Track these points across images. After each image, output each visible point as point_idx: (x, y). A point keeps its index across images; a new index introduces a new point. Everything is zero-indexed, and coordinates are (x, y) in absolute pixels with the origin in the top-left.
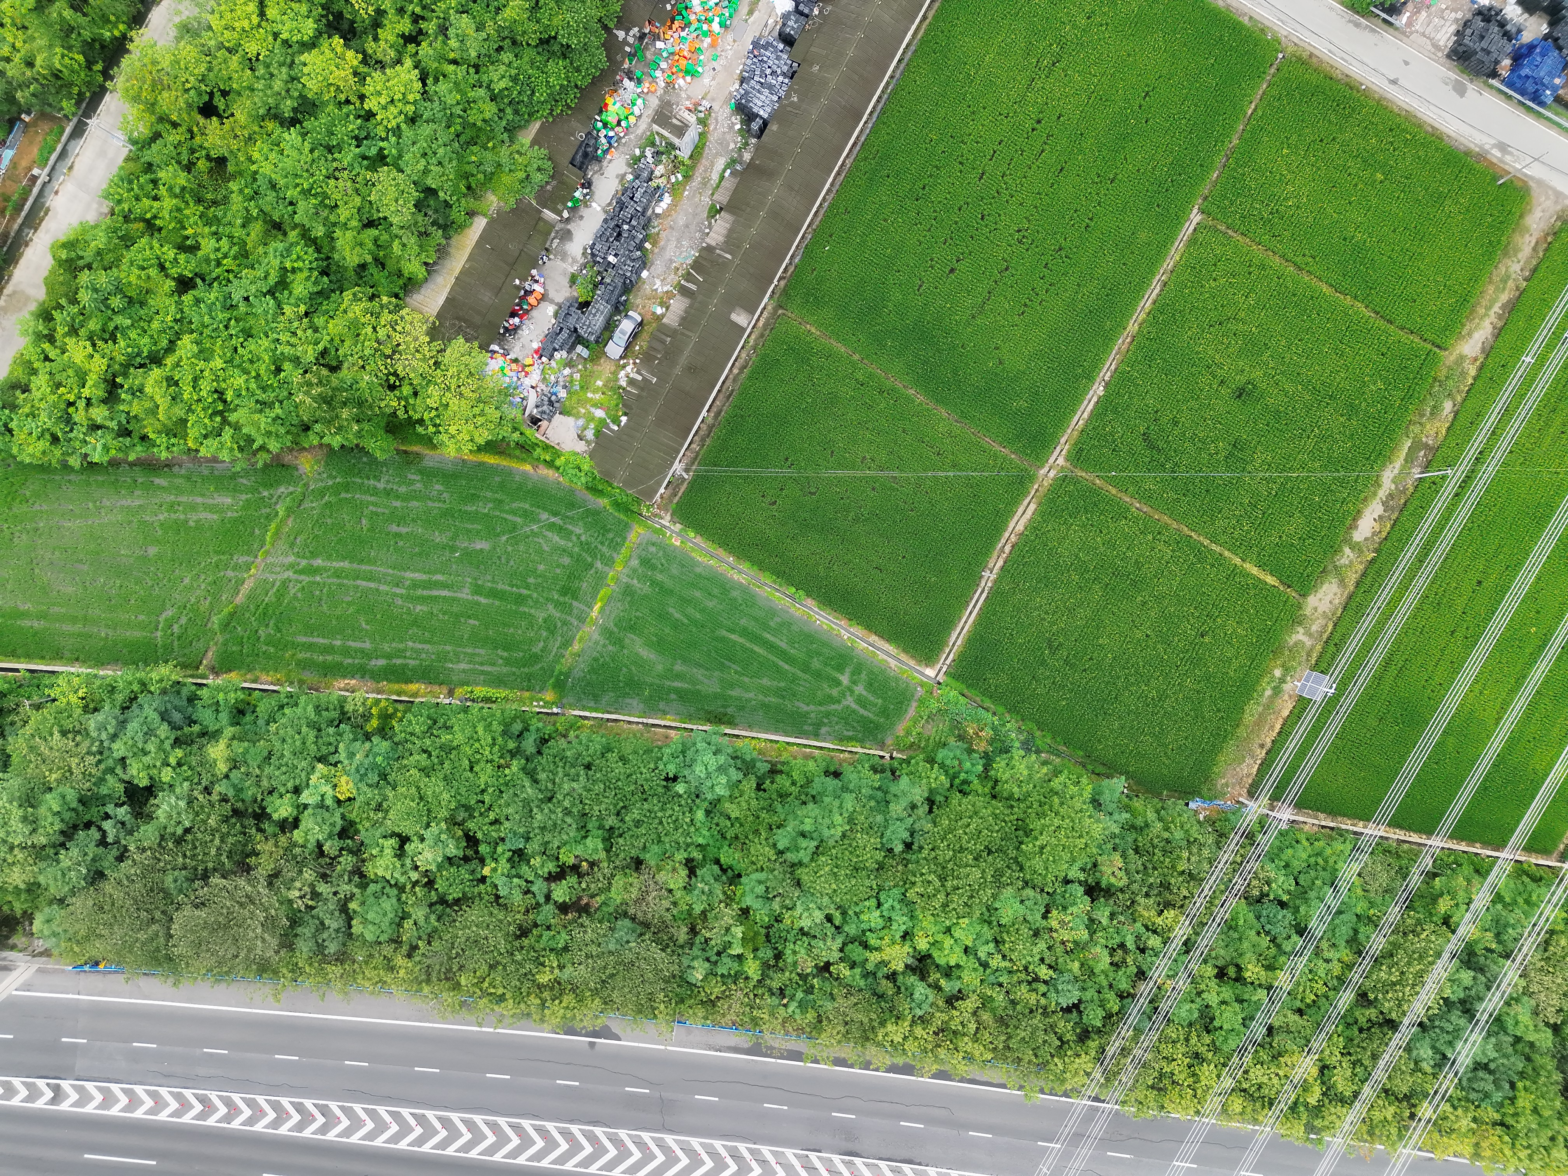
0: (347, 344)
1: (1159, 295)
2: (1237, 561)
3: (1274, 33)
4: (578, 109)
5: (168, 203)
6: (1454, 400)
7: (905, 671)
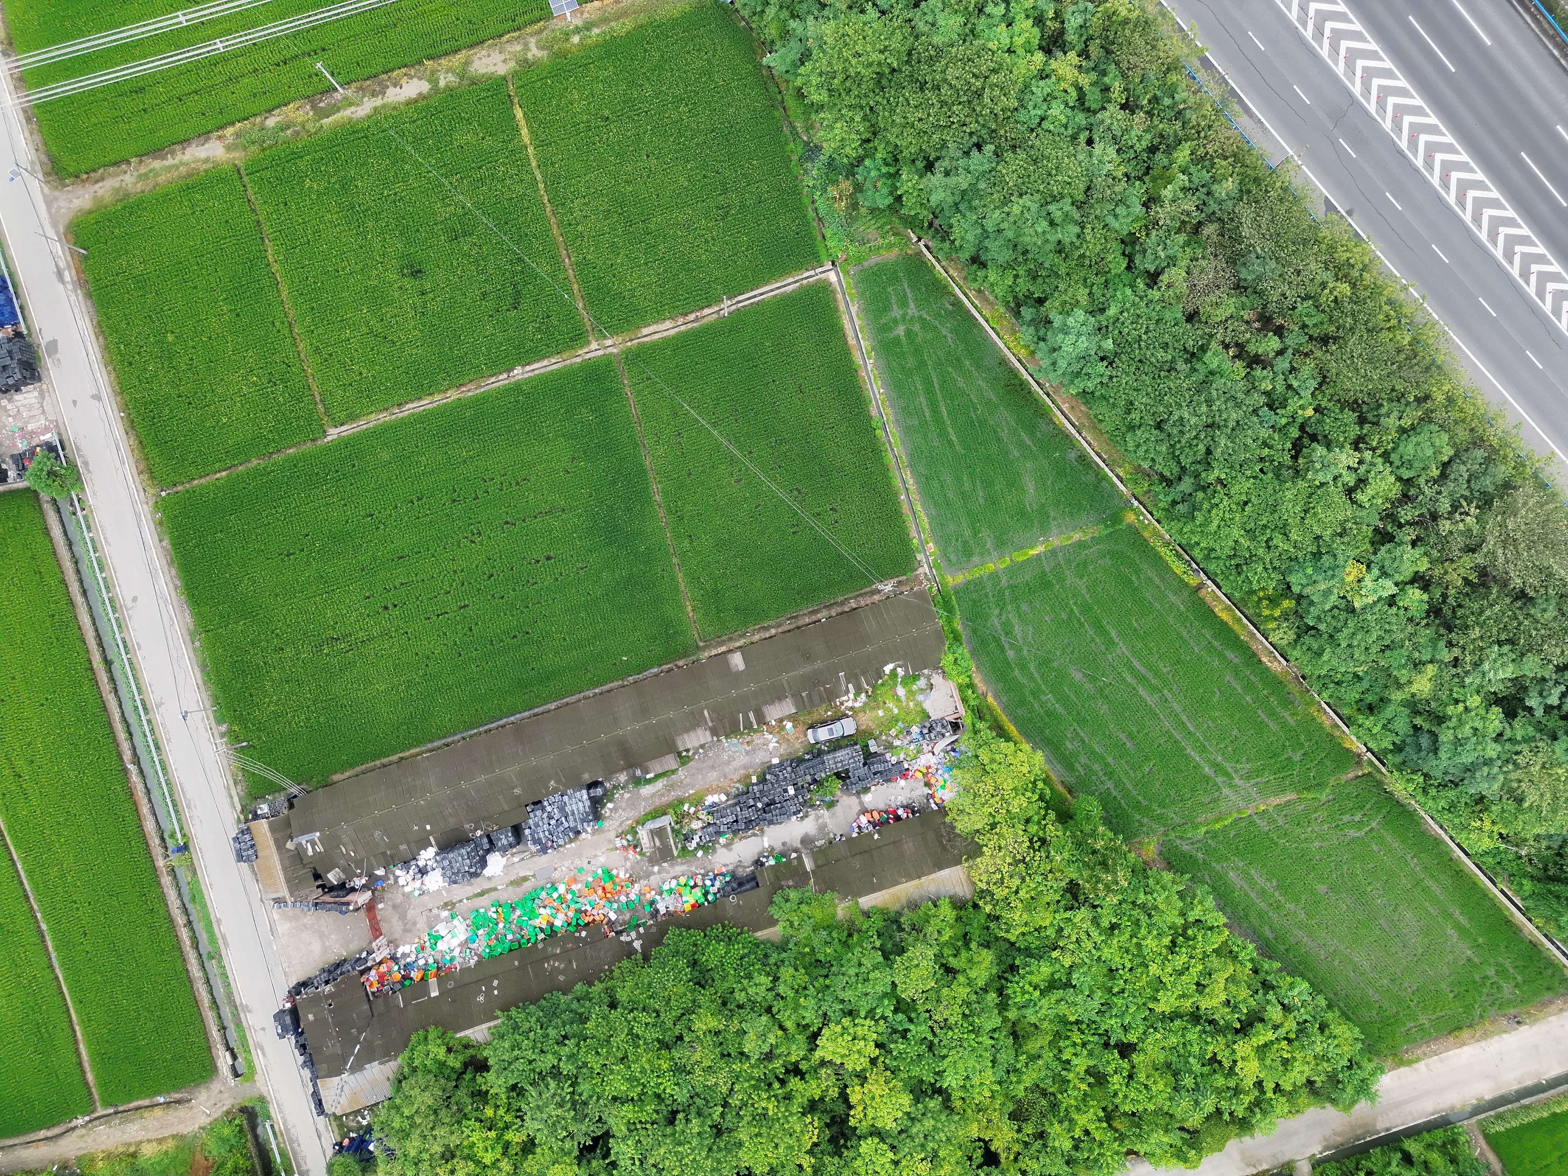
0: (1047, 899)
1: (412, 401)
2: (531, 150)
3: (153, 514)
4: (719, 920)
5: (1082, 1120)
6: (262, 123)
7: (850, 295)
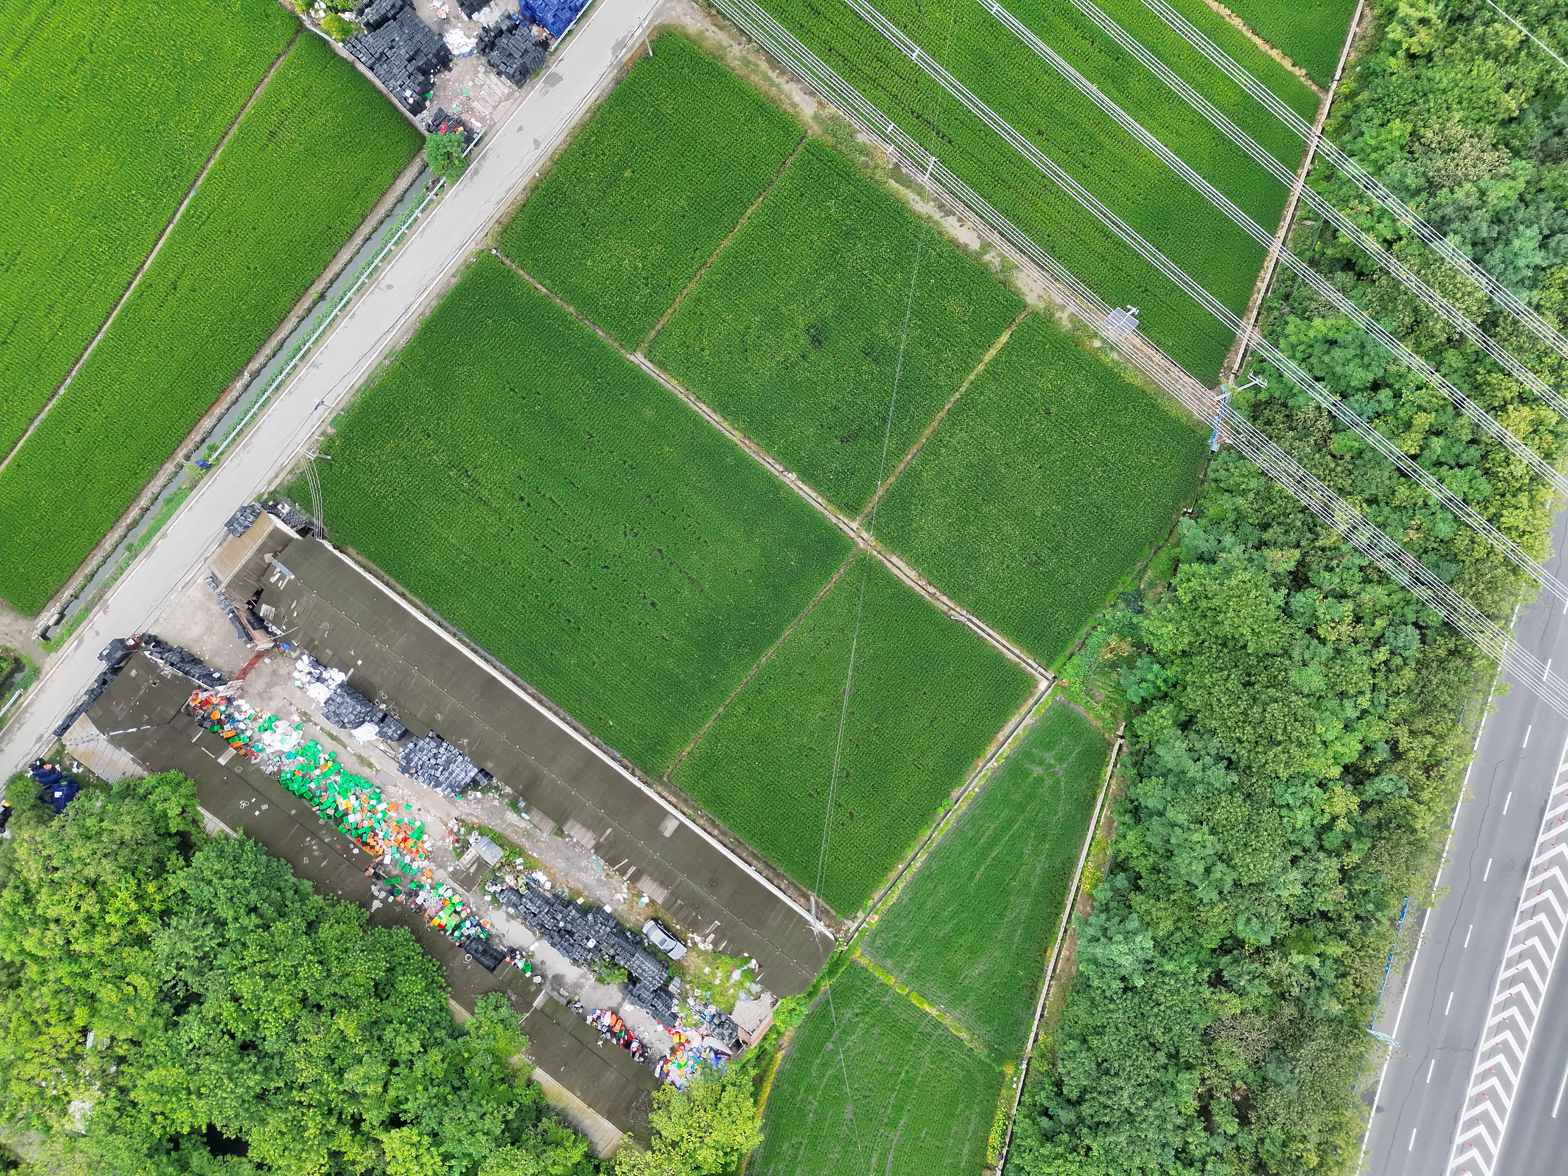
1: (708, 406)
2: (980, 367)
3: (471, 254)
4: (443, 961)
6: (856, 131)
7: (1038, 710)
